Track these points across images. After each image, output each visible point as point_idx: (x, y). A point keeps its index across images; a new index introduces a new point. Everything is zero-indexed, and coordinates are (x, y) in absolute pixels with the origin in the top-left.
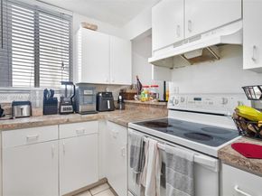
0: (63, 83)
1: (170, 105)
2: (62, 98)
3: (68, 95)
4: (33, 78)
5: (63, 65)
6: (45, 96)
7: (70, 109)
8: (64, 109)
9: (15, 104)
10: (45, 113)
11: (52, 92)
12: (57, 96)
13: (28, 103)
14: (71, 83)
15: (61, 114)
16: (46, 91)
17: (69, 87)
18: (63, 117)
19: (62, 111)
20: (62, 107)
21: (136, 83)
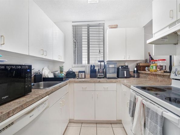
0: (99, 61)
1: (172, 76)
2: (99, 69)
3: (102, 68)
4: (87, 60)
5: (100, 51)
6: (91, 68)
7: (102, 75)
8: (99, 75)
9: (80, 72)
10: (91, 77)
11: (94, 66)
12: (97, 68)
13: (84, 72)
14: (103, 61)
15: (98, 78)
16: (91, 66)
17: (102, 63)
18: (99, 80)
19: (98, 77)
20: (99, 74)
21: (148, 58)
